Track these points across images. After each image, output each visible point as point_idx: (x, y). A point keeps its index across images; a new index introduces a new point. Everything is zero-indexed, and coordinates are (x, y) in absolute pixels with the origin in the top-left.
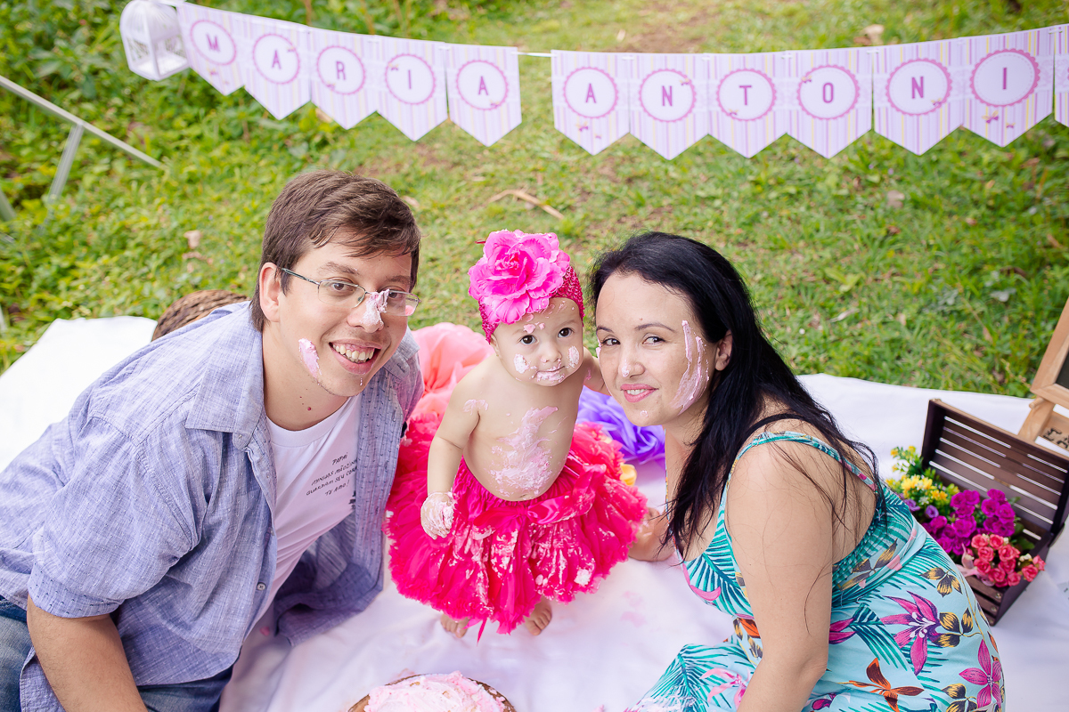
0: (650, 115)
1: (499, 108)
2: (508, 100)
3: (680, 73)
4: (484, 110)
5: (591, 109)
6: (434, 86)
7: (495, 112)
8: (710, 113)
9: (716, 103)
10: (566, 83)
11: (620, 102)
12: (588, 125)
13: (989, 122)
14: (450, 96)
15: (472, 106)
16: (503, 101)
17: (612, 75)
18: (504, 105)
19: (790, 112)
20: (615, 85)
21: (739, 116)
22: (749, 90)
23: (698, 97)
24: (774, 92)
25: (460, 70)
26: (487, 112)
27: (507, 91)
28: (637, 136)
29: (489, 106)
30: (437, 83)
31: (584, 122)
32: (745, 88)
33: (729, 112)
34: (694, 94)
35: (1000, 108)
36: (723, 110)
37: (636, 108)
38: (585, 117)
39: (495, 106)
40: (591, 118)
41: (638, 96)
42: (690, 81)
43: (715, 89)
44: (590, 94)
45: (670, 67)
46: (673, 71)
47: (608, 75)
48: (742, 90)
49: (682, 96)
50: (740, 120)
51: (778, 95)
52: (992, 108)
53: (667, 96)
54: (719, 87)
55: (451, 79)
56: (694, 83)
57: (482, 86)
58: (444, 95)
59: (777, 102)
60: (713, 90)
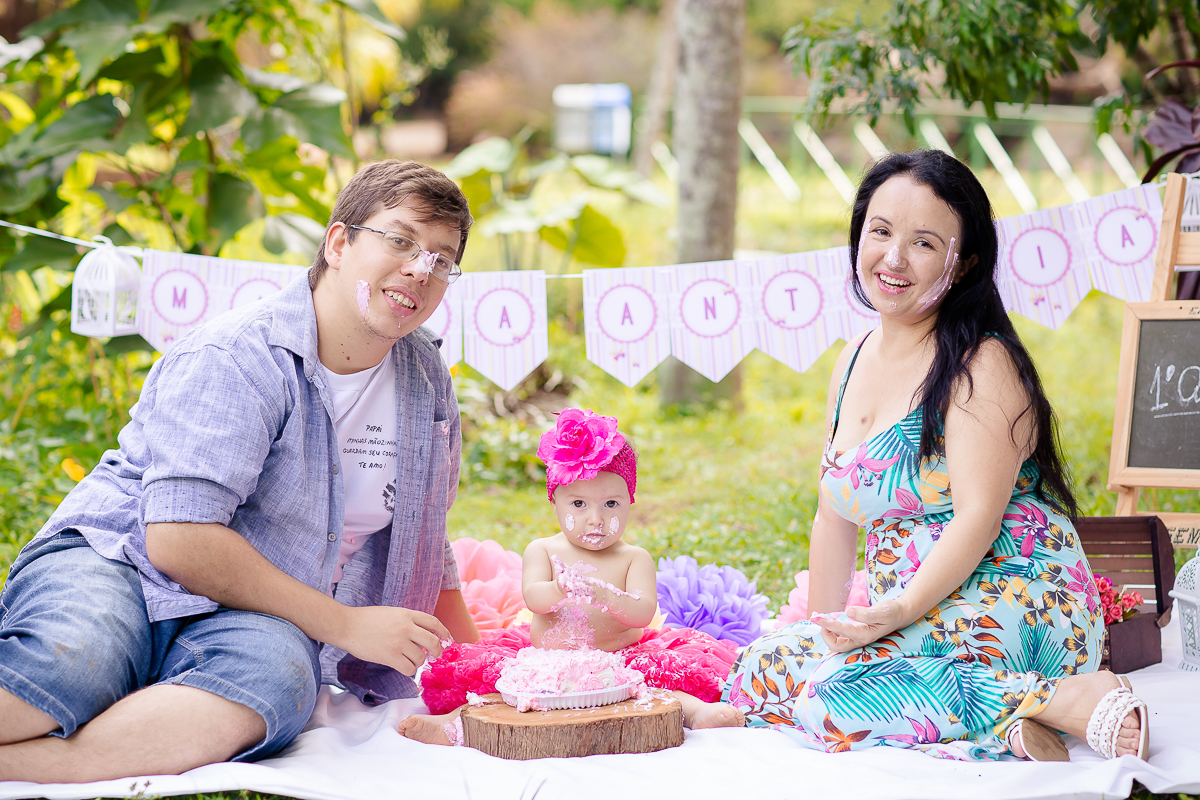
0: (692, 331)
1: (523, 342)
2: (533, 331)
3: (722, 282)
4: (505, 346)
5: (628, 332)
6: (449, 321)
7: (518, 347)
8: (757, 324)
9: (762, 312)
10: (599, 305)
11: (659, 321)
12: (625, 351)
13: (1036, 304)
14: (466, 332)
15: (491, 343)
16: (528, 333)
17: (650, 291)
18: (529, 338)
19: (840, 313)
20: (653, 302)
21: (788, 324)
22: (795, 293)
23: (743, 306)
24: (821, 293)
25: (480, 301)
26: (508, 349)
27: (533, 320)
28: (680, 358)
29: (511, 341)
30: (453, 318)
31: (620, 348)
32: (791, 291)
33: (776, 320)
34: (739, 303)
35: (1044, 289)
36: (770, 319)
37: (678, 325)
38: (621, 342)
39: (518, 340)
40: (628, 342)
41: (678, 311)
42: (733, 290)
43: (760, 296)
44: (627, 314)
45: (711, 276)
46: (715, 280)
47: (645, 291)
48: (788, 294)
49: (726, 306)
50: (789, 329)
51: (825, 297)
52: (1036, 289)
53: (710, 308)
54: (764, 293)
55: (469, 313)
56: (738, 291)
57: (505, 318)
58: (459, 331)
59: (825, 304)
60: (758, 297)
